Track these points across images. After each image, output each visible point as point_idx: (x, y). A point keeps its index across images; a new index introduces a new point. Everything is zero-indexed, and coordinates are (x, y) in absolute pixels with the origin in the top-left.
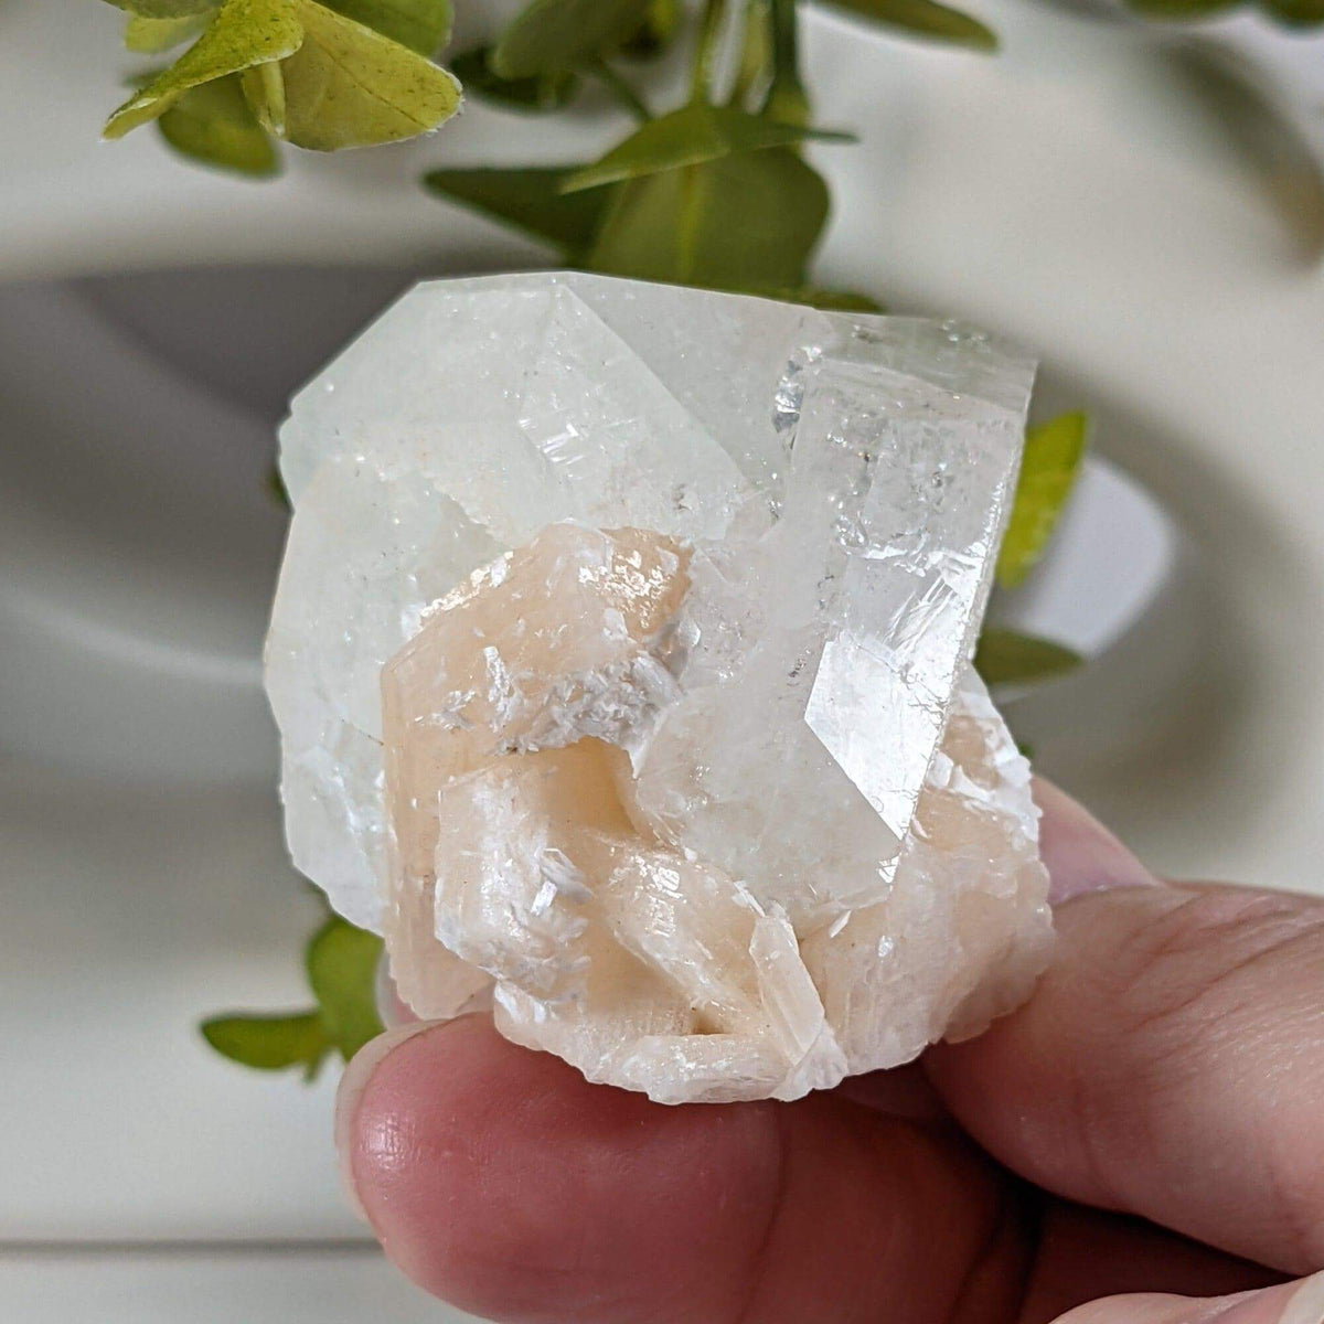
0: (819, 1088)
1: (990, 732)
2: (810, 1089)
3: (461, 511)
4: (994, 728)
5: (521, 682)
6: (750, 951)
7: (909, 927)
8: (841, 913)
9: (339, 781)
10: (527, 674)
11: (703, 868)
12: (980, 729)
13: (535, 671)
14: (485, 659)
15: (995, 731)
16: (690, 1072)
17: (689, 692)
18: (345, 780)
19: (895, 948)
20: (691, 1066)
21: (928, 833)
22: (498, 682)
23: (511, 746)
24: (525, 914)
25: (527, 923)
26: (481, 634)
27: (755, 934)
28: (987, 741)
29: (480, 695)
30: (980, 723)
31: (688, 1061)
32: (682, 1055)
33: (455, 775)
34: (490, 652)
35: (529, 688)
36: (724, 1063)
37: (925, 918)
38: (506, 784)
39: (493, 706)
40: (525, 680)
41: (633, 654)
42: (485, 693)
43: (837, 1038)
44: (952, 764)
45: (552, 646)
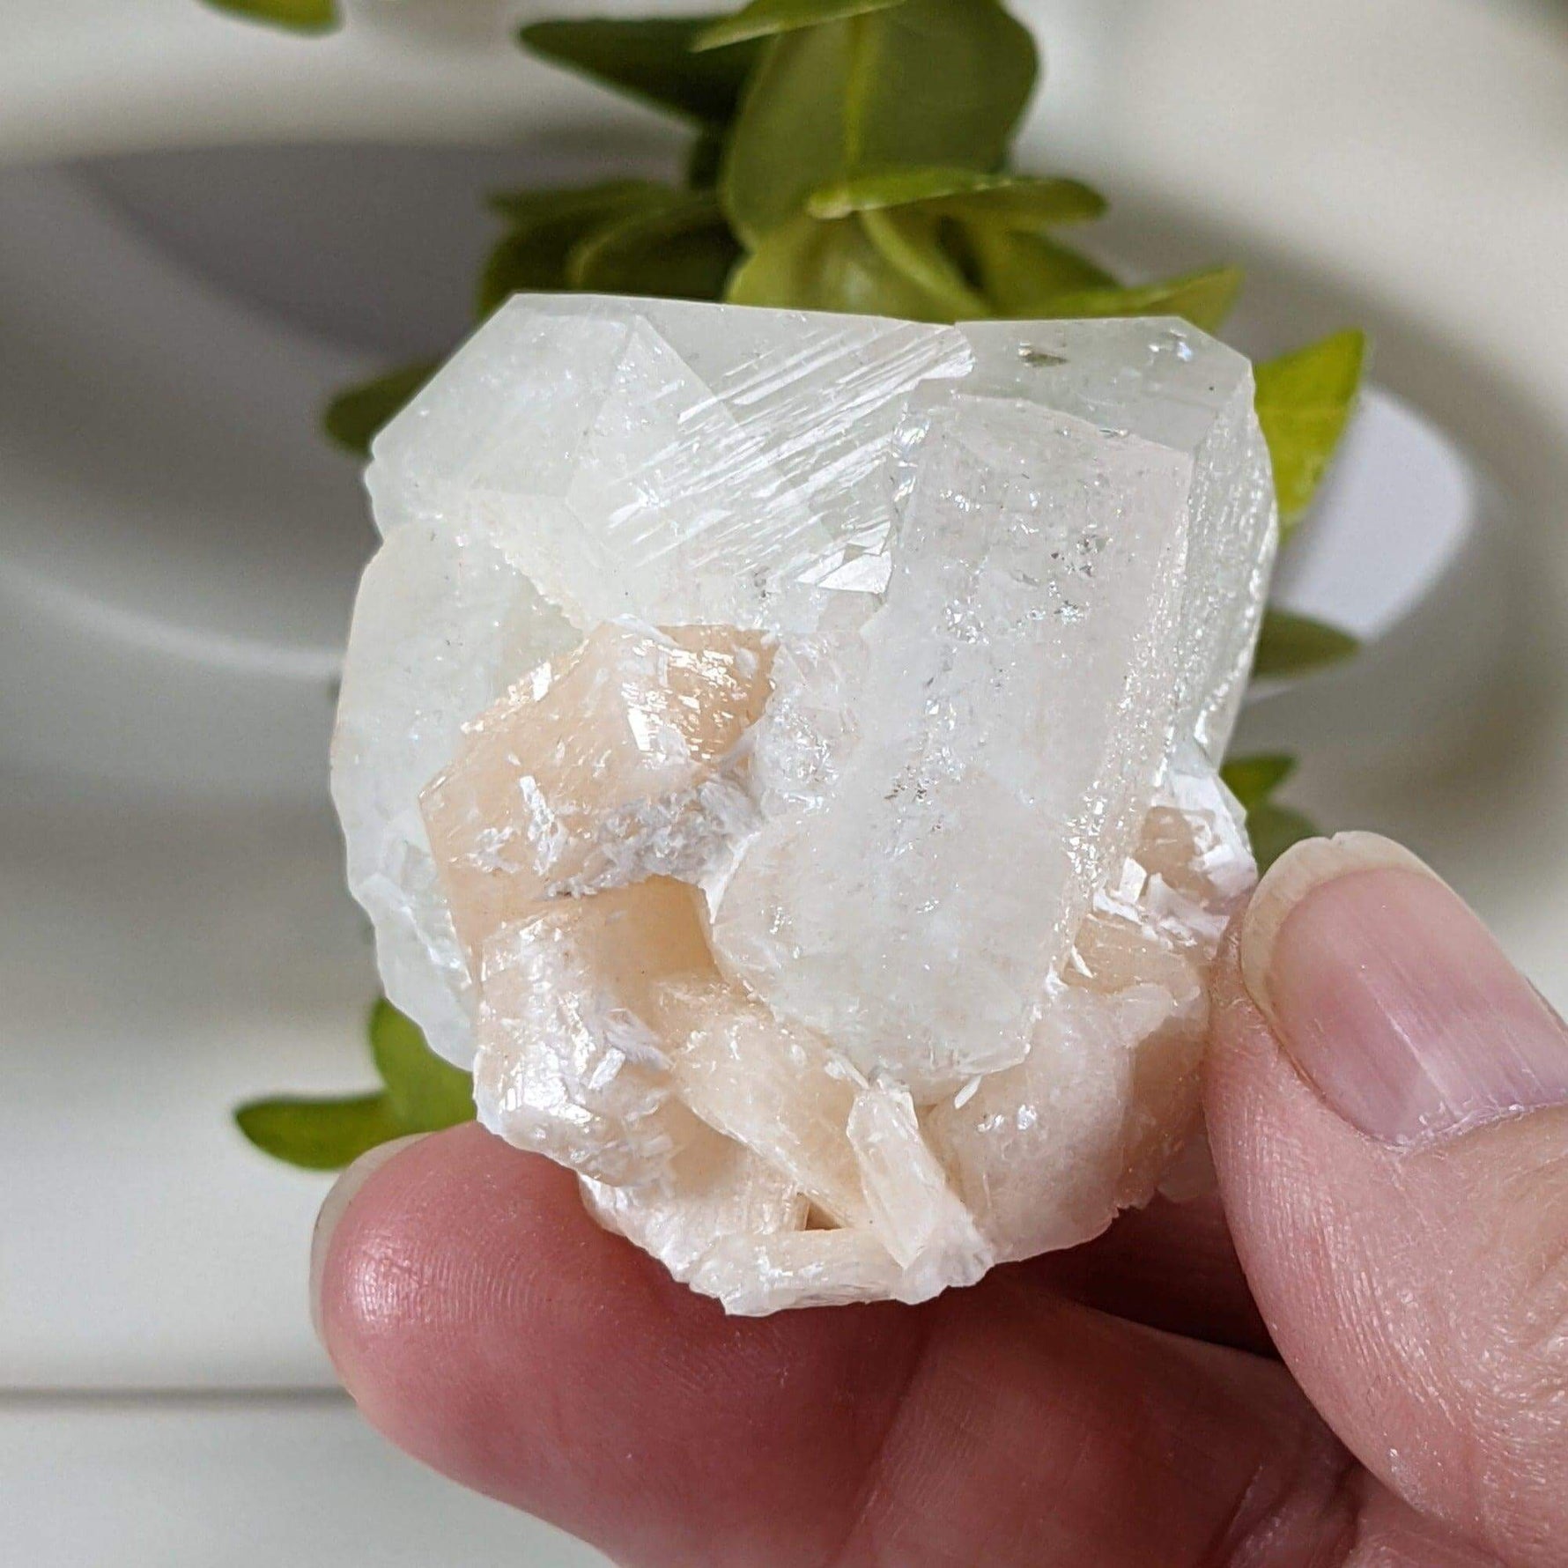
0: (954, 1285)
1: (1201, 828)
2: (944, 1287)
3: (533, 589)
4: (1205, 823)
5: (565, 819)
6: (848, 1134)
7: (1056, 1092)
8: (971, 1077)
9: (407, 910)
10: (569, 809)
11: (791, 1033)
12: (1187, 824)
13: (579, 805)
14: (521, 792)
15: (1207, 828)
16: (772, 1281)
17: (770, 819)
18: (414, 910)
19: (1040, 1118)
20: (777, 1272)
21: (1092, 970)
22: (538, 818)
23: (561, 889)
24: (581, 1090)
25: (584, 1102)
26: (516, 761)
27: (854, 1113)
28: (1196, 839)
29: (519, 833)
30: (1188, 818)
31: (773, 1266)
32: (766, 1258)
33: (507, 921)
34: (527, 783)
35: (575, 823)
36: (813, 1269)
37: (1077, 1080)
38: (558, 935)
39: (533, 846)
40: (569, 816)
41: (699, 780)
42: (525, 829)
43: (977, 1224)
44: (1144, 874)
45: (596, 775)
